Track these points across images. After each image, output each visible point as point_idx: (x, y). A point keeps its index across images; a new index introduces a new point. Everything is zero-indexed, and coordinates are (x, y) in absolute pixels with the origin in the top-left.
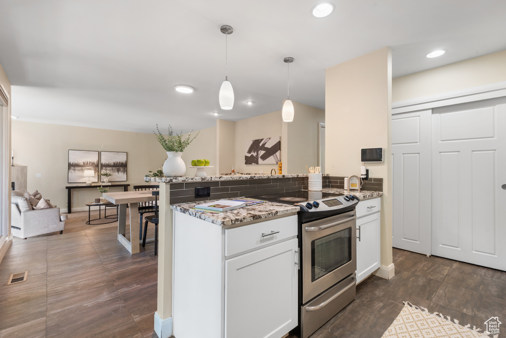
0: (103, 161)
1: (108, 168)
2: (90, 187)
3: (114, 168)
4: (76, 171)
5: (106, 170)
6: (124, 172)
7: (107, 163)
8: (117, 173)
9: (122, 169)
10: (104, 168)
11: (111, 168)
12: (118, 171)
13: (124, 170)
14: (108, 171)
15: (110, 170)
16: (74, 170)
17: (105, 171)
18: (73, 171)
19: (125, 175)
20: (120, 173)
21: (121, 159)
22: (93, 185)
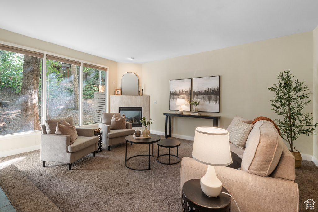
0: (195, 89)
1: (200, 96)
2: (181, 115)
3: (205, 96)
4: (174, 99)
5: (197, 98)
6: (216, 101)
7: (199, 90)
8: (208, 102)
9: (213, 97)
10: (196, 96)
11: (201, 96)
12: (210, 99)
13: (216, 98)
14: (199, 99)
15: (201, 99)
16: (173, 98)
17: (196, 100)
18: (173, 100)
19: (217, 105)
20: (211, 102)
21: (213, 84)
22: (184, 113)
